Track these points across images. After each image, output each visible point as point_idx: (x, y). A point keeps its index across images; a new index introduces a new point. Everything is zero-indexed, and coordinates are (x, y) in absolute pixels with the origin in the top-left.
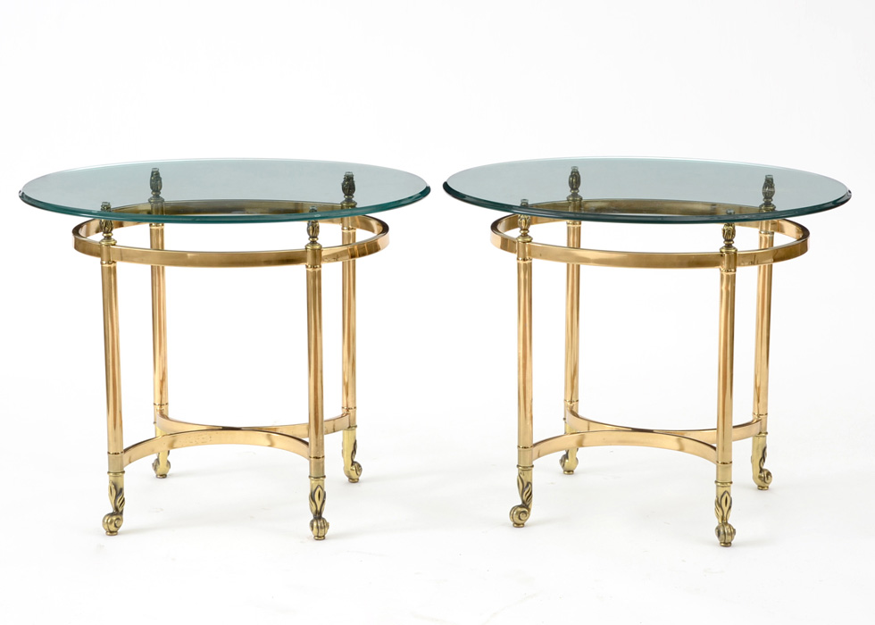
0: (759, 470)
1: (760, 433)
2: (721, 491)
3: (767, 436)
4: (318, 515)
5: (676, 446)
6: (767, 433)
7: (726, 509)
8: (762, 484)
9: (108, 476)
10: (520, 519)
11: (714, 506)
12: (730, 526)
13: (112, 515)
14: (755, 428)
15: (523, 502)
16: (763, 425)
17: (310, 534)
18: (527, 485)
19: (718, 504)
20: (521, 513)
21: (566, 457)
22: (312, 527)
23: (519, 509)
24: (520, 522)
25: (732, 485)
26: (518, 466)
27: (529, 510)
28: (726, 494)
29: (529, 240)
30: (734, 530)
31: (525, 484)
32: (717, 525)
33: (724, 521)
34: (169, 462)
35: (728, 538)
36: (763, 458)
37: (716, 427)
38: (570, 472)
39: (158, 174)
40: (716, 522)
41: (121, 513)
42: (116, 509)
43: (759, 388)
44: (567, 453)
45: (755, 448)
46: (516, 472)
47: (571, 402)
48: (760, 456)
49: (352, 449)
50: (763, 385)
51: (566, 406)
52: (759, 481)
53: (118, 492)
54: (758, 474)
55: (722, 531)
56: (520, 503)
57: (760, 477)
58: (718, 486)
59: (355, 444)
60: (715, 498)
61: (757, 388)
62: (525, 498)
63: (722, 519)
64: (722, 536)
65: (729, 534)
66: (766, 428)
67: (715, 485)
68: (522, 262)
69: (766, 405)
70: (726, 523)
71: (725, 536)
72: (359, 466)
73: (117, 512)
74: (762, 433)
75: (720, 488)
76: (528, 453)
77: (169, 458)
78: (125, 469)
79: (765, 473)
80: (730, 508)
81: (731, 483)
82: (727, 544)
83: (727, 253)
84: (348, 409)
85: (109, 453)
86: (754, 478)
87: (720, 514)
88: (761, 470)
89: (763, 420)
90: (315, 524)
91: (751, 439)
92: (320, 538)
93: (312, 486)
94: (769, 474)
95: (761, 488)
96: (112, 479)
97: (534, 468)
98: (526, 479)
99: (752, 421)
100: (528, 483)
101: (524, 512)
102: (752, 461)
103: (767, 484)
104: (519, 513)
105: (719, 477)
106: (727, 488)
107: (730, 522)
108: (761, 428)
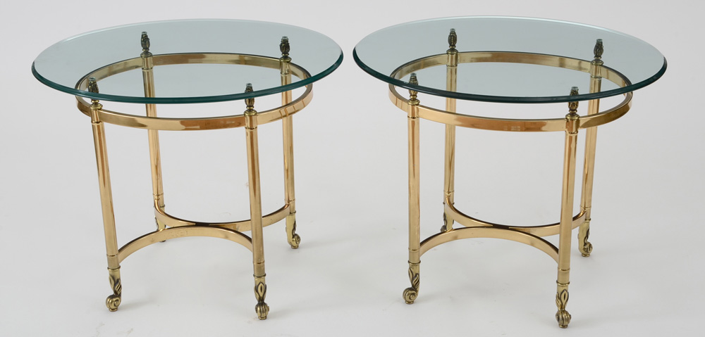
2: (562, 289)
3: (590, 221)
4: (261, 302)
6: (590, 219)
7: (564, 302)
8: (586, 253)
9: (108, 271)
10: (410, 298)
11: (555, 298)
12: (567, 313)
13: (111, 297)
15: (413, 285)
17: (257, 315)
18: (416, 276)
19: (559, 297)
22: (257, 311)
23: (410, 292)
24: (410, 300)
25: (570, 285)
27: (417, 291)
28: (565, 292)
29: (417, 103)
30: (570, 316)
31: (414, 275)
32: (557, 312)
33: (562, 309)
35: (565, 323)
36: (587, 236)
39: (146, 36)
40: (556, 309)
41: (120, 296)
42: (115, 292)
46: (408, 266)
47: (449, 193)
48: (585, 235)
49: (292, 228)
51: (445, 195)
52: (584, 252)
53: (116, 282)
54: (583, 246)
55: (560, 316)
56: (411, 286)
57: (584, 248)
58: (558, 285)
59: (295, 224)
60: (556, 293)
63: (561, 308)
64: (561, 320)
65: (566, 320)
66: (589, 215)
67: (556, 284)
68: (411, 119)
69: (590, 201)
70: (565, 310)
71: (563, 319)
72: (298, 237)
73: (117, 295)
74: (587, 220)
75: (560, 287)
76: (416, 254)
78: (120, 264)
79: (588, 245)
80: (567, 300)
81: (569, 283)
82: (564, 326)
83: (571, 119)
84: (289, 201)
85: (108, 257)
86: (579, 249)
87: (560, 303)
89: (588, 211)
90: (259, 309)
92: (263, 318)
93: (256, 282)
94: (590, 245)
95: (584, 256)
96: (111, 273)
97: (420, 264)
98: (415, 271)
99: (579, 214)
100: (416, 274)
101: (413, 294)
102: (579, 238)
103: (588, 253)
104: (409, 295)
105: (560, 279)
106: (565, 287)
107: (567, 310)
108: (586, 217)
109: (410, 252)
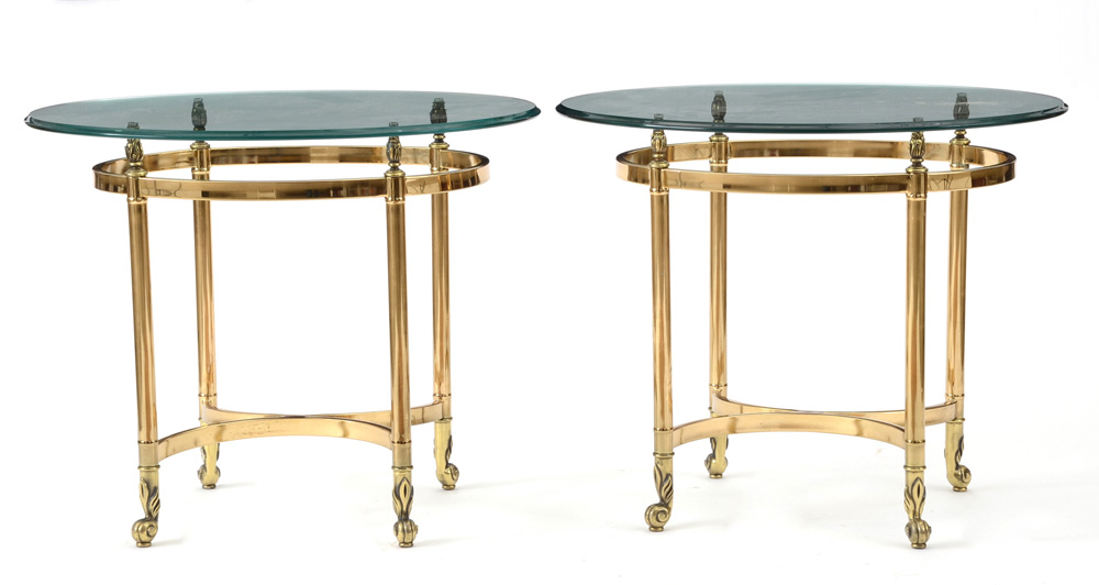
0: (954, 466)
1: (956, 419)
2: (912, 477)
3: (964, 423)
4: (404, 516)
5: (853, 430)
6: (963, 419)
7: (918, 501)
8: (959, 484)
9: (138, 471)
10: (658, 520)
11: (903, 498)
12: (924, 523)
13: (143, 521)
14: (950, 412)
15: (662, 500)
16: (959, 409)
17: (394, 540)
18: (667, 478)
19: (909, 494)
20: (659, 515)
21: (713, 456)
22: (397, 531)
23: (657, 509)
24: (657, 524)
25: (925, 471)
26: (655, 454)
27: (669, 509)
28: (919, 482)
30: (929, 528)
31: (664, 477)
32: (907, 521)
33: (916, 517)
34: (218, 469)
35: (922, 537)
36: (960, 451)
38: (717, 475)
39: (201, 107)
40: (905, 518)
41: (156, 519)
42: (150, 514)
44: (714, 452)
45: (949, 438)
46: (653, 461)
47: (718, 387)
48: (956, 448)
49: (446, 447)
51: (711, 392)
52: (955, 481)
53: (151, 491)
54: (954, 471)
55: (914, 528)
56: (658, 501)
57: (956, 475)
58: (907, 472)
59: (450, 440)
60: (904, 487)
62: (663, 495)
63: (914, 515)
64: (914, 535)
65: (922, 532)
66: (962, 413)
67: (904, 471)
68: (656, 194)
69: (962, 386)
70: (919, 519)
71: (918, 535)
72: (456, 468)
73: (151, 518)
74: (958, 419)
75: (910, 474)
76: (666, 437)
77: (219, 464)
78: (160, 463)
79: (963, 470)
80: (923, 499)
81: (924, 467)
82: (920, 546)
83: (915, 173)
84: (441, 396)
85: (139, 442)
86: (948, 476)
87: (911, 507)
88: (958, 467)
89: (959, 402)
90: (400, 527)
91: (944, 425)
92: (407, 544)
93: (396, 478)
94: (967, 471)
95: (958, 489)
96: (144, 475)
97: (674, 457)
98: (665, 470)
99: (945, 403)
100: (668, 475)
102: (946, 455)
103: (964, 485)
104: (656, 514)
105: (910, 461)
106: (919, 475)
107: (922, 518)
108: (956, 412)
109: (656, 434)
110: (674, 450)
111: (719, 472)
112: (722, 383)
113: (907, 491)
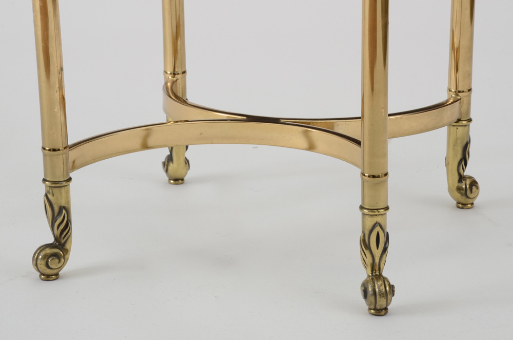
0: (457, 178)
1: (459, 120)
2: (370, 222)
3: (472, 124)
5: (303, 142)
6: (470, 120)
7: (377, 253)
8: (463, 199)
11: (359, 249)
12: (385, 279)
14: (451, 113)
15: (56, 239)
16: (465, 107)
18: (60, 212)
19: (365, 244)
20: (49, 259)
21: (170, 159)
23: (48, 251)
24: (48, 271)
25: (388, 213)
26: (44, 180)
27: (66, 251)
28: (378, 229)
30: (392, 287)
31: (56, 210)
33: (376, 273)
35: (381, 302)
36: (464, 160)
37: (360, 115)
38: (178, 180)
40: (363, 274)
43: (458, 49)
44: (171, 152)
45: (451, 144)
46: (42, 189)
47: (174, 74)
48: (459, 156)
50: (464, 43)
52: (458, 195)
54: (456, 184)
55: (370, 289)
56: (51, 240)
57: (459, 189)
58: (364, 214)
61: (455, 51)
62: (57, 232)
63: (373, 269)
64: (372, 299)
65: (381, 295)
66: (468, 111)
67: (359, 213)
69: (469, 75)
70: (380, 275)
71: (376, 298)
74: (463, 120)
75: (367, 217)
76: (59, 158)
79: (468, 182)
80: (385, 250)
81: (387, 208)
82: (380, 312)
86: (450, 190)
87: (369, 260)
88: (461, 178)
89: (465, 100)
91: (445, 128)
94: (474, 183)
95: (462, 206)
97: (71, 184)
98: (59, 201)
99: (447, 101)
100: (61, 208)
101: (55, 255)
102: (447, 164)
103: (470, 201)
104: (47, 257)
105: (367, 200)
106: (379, 219)
107: (384, 274)
108: (460, 113)
109: (44, 155)
110: (71, 175)
111: (179, 176)
112: (178, 70)
113: (364, 240)
